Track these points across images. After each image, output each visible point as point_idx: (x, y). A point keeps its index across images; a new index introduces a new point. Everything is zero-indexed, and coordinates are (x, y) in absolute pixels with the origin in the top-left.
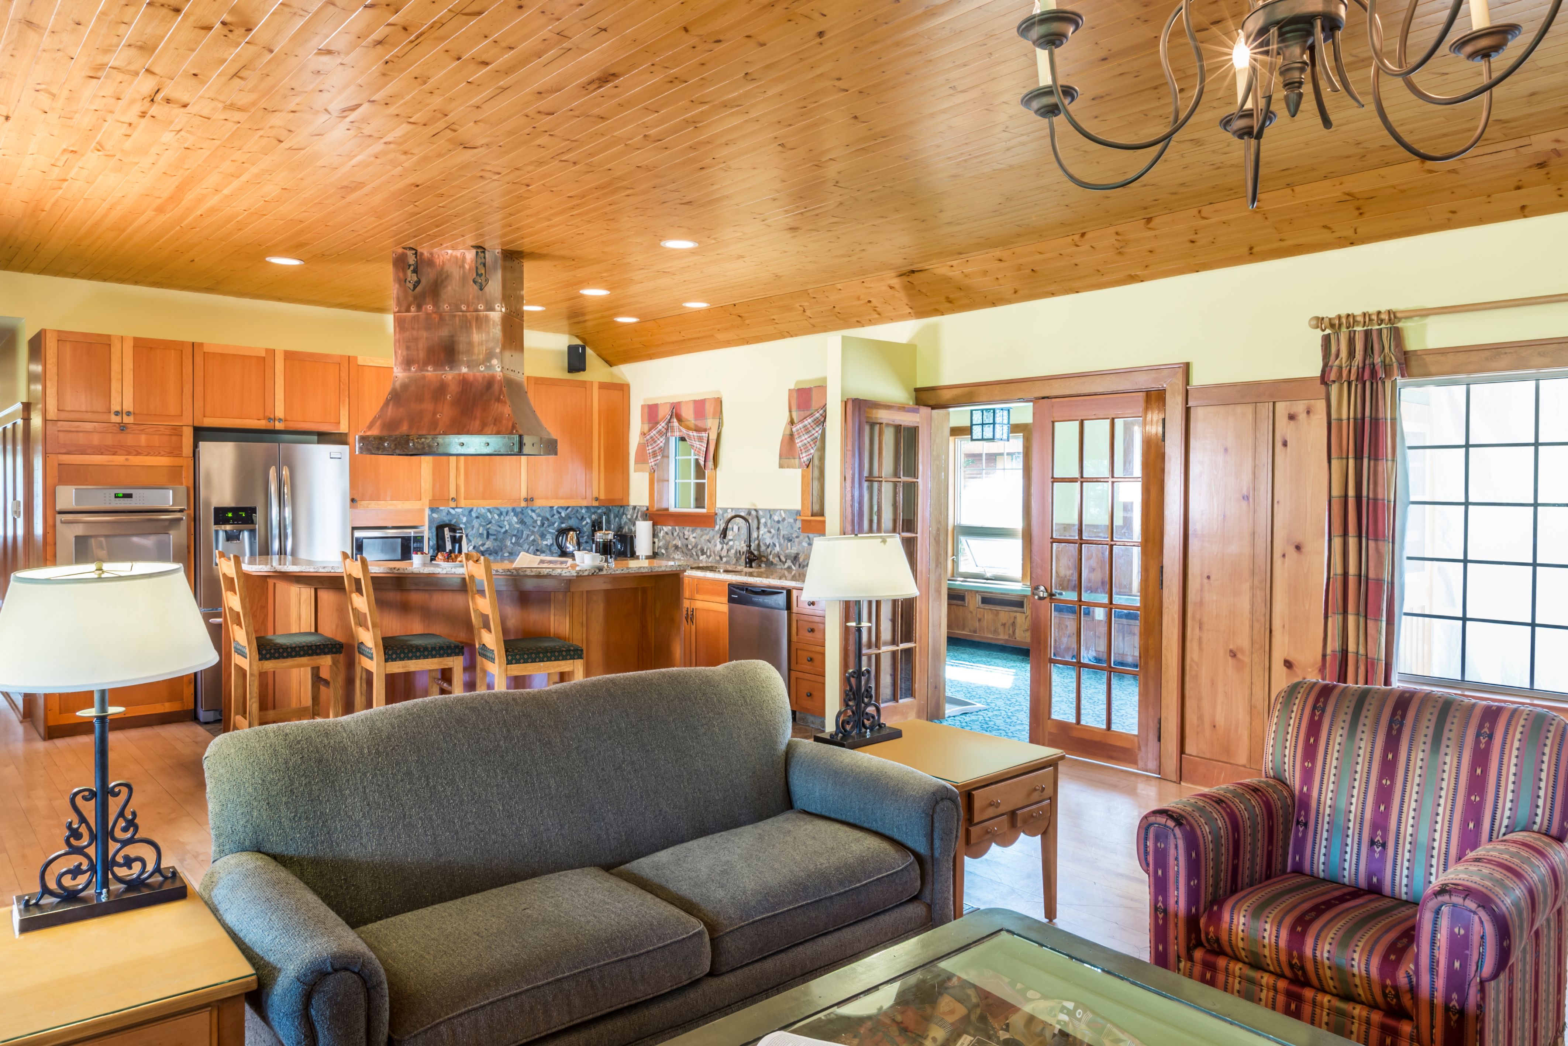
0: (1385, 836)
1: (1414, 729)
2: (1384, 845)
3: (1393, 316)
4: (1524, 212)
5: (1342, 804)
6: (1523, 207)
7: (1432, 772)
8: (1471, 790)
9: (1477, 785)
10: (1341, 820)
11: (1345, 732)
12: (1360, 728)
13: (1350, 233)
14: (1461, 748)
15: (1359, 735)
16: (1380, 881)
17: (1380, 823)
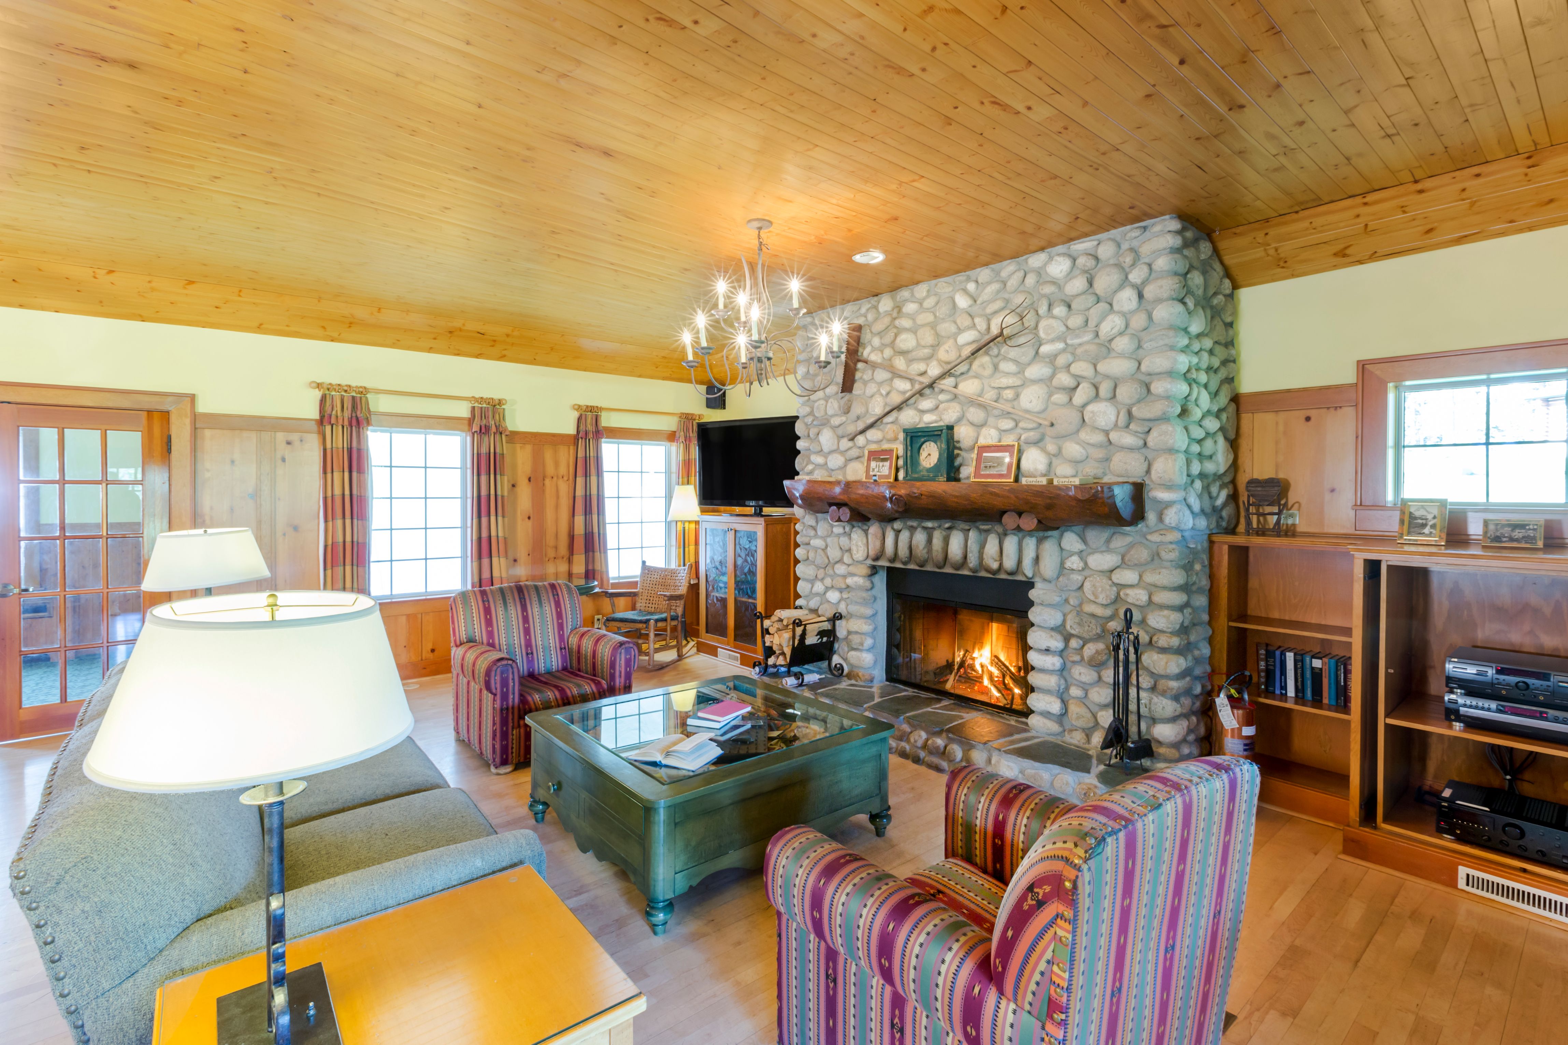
0: (532, 650)
1: (530, 600)
2: (532, 653)
3: (364, 391)
4: (430, 350)
5: (511, 642)
6: (431, 348)
7: (542, 615)
8: (558, 619)
9: (559, 615)
10: (512, 649)
11: (503, 609)
12: (509, 605)
13: (335, 335)
14: (550, 602)
15: (509, 608)
16: (533, 670)
17: (528, 644)
